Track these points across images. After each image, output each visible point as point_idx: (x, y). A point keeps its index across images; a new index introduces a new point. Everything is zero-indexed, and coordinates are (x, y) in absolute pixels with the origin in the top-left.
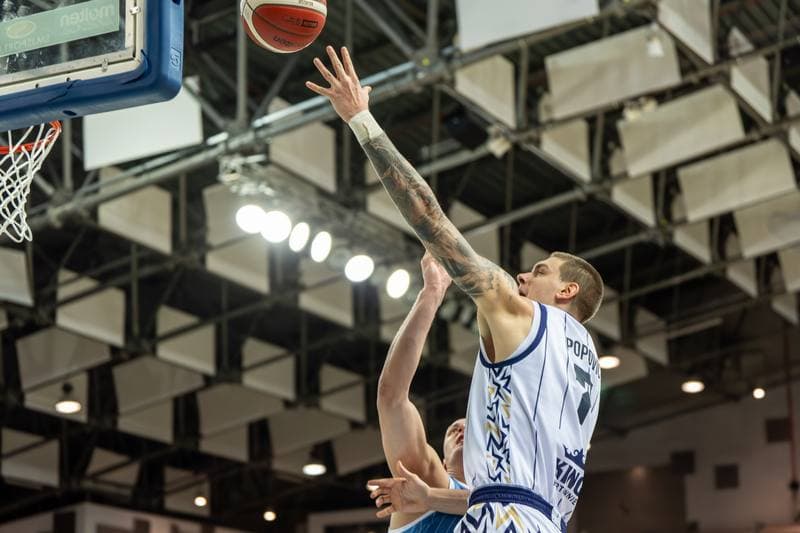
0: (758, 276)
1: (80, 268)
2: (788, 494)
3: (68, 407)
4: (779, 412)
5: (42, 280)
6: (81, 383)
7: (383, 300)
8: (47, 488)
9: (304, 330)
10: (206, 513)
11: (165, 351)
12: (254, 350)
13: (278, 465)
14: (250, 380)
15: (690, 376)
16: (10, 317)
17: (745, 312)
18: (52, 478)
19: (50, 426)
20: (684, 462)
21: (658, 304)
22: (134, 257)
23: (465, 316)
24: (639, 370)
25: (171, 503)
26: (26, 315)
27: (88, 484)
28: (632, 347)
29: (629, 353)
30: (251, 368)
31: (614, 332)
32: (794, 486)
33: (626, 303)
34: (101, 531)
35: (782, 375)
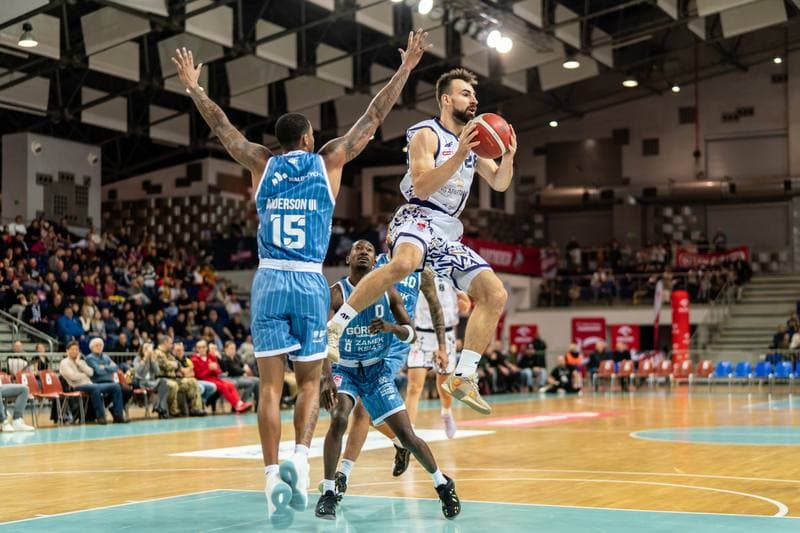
0: (679, 7)
2: (693, 159)
4: (690, 103)
7: (414, 15)
8: (181, 147)
9: (359, 39)
11: (262, 51)
12: (324, 52)
14: (321, 73)
15: (629, 76)
16: (153, 25)
17: (669, 31)
18: (185, 140)
20: (621, 137)
21: (608, 24)
23: (472, 30)
24: (593, 71)
26: (164, 23)
27: (210, 145)
28: (588, 54)
29: (587, 58)
30: (324, 64)
31: (576, 43)
32: (697, 154)
33: (585, 24)
34: (221, 177)
35: (692, 76)
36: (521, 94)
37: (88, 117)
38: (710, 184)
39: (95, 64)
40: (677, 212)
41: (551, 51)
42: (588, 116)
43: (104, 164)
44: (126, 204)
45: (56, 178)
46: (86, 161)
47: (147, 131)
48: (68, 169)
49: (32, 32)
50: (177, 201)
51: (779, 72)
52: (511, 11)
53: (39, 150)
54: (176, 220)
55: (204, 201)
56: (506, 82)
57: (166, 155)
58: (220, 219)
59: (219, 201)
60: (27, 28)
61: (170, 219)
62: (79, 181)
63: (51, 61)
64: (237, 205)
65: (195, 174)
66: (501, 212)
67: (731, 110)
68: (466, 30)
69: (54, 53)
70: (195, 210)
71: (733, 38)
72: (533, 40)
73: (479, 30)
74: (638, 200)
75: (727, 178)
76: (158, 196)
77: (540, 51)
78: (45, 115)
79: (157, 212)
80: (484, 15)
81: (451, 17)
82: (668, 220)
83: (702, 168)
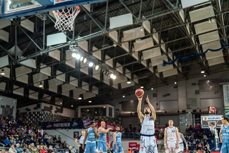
1: (44, 63)
2: (156, 105)
3: (41, 86)
4: (155, 92)
5: (38, 65)
6: (43, 82)
7: (93, 70)
8: (36, 100)
9: (80, 75)
10: (62, 105)
11: (57, 77)
12: (72, 78)
13: (74, 98)
14: (71, 83)
15: (141, 86)
16: (32, 71)
17: (151, 75)
18: (37, 98)
19: (37, 89)
21: (137, 74)
22: (53, 61)
23: (107, 74)
24: (133, 84)
25: (56, 103)
26: (35, 70)
27: (43, 100)
29: (132, 81)
30: (71, 81)
31: (130, 78)
33: (132, 73)
34: (45, 107)
35: (156, 86)
36: (117, 89)
37: (14, 92)
38: (160, 111)
39: (18, 80)
41: (124, 79)
43: (17, 103)
45: (5, 107)
46: (13, 103)
47: (28, 96)
48: (9, 104)
49: (4, 71)
50: (34, 113)
51: (176, 86)
52: (116, 70)
53: (2, 99)
55: (40, 113)
56: (113, 86)
57: (33, 102)
58: (44, 118)
59: (44, 113)
61: (32, 117)
62: (11, 107)
64: (48, 114)
65: (39, 106)
66: (111, 117)
67: (165, 94)
69: (8, 77)
70: (38, 115)
71: (166, 78)
72: (121, 76)
73: (109, 74)
75: (164, 110)
76: (29, 112)
77: (122, 79)
78: (4, 91)
79: (29, 115)
80: (110, 70)
81: (103, 70)
83: (158, 107)
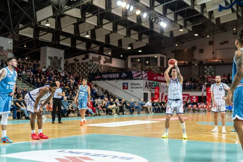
0: (209, 16)
1: (90, 12)
2: (212, 54)
3: (87, 36)
4: (211, 40)
5: (83, 14)
6: (90, 32)
7: (142, 18)
8: (84, 50)
9: (128, 24)
10: (111, 55)
11: (104, 27)
12: (119, 27)
13: (123, 47)
14: (118, 32)
15: (196, 33)
16: (78, 20)
17: (206, 21)
18: (85, 49)
19: (84, 39)
20: (194, 48)
21: (191, 20)
22: (99, 10)
23: (156, 22)
24: (187, 32)
25: (105, 53)
26: (80, 20)
27: (91, 50)
28: (186, 28)
29: (185, 29)
30: (119, 30)
31: (183, 25)
32: (213, 53)
33: (185, 20)
34: (93, 57)
35: (212, 33)
36: (168, 37)
37: (61, 43)
38: (217, 60)
39: (63, 30)
40: (208, 68)
41: (176, 27)
42: (185, 43)
43: (65, 54)
44: (70, 64)
45: (53, 58)
46: (61, 53)
47: (76, 46)
48: (56, 56)
49: (48, 22)
50: (82, 64)
51: (235, 32)
52: (166, 17)
53: (49, 51)
54: (82, 68)
55: (89, 64)
56: (165, 34)
57: (80, 52)
58: (93, 68)
59: (93, 64)
60: (48, 21)
61: (80, 68)
62: (59, 58)
63: (53, 29)
64: (97, 65)
65: (87, 57)
66: (163, 67)
67: (222, 42)
68: (155, 22)
69: (54, 27)
70: (87, 66)
71: (223, 23)
72: (172, 24)
73: (158, 21)
74: (198, 64)
75: (221, 59)
76: (78, 62)
77: (173, 27)
78: (51, 42)
79: (77, 66)
80: (159, 18)
81: (151, 18)
82: (206, 70)
83: (215, 56)
